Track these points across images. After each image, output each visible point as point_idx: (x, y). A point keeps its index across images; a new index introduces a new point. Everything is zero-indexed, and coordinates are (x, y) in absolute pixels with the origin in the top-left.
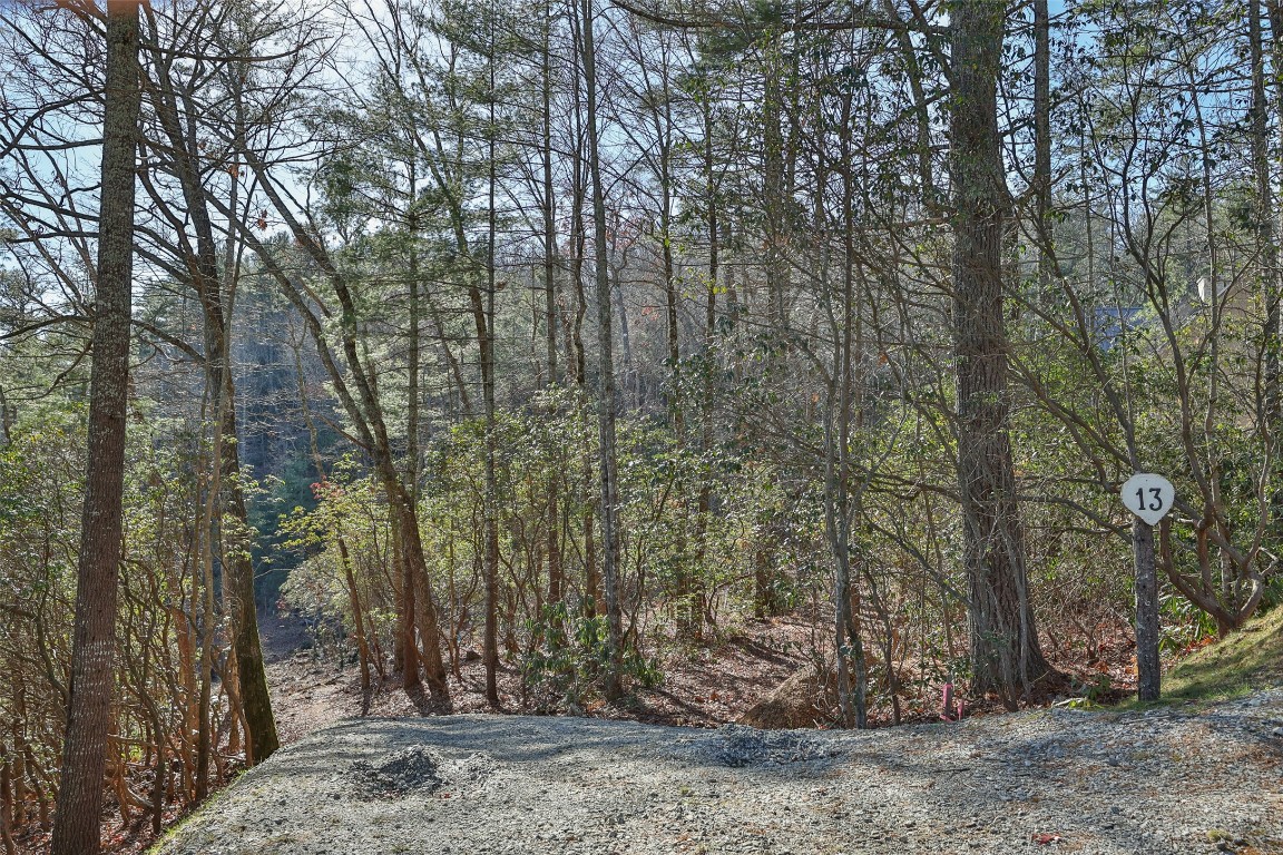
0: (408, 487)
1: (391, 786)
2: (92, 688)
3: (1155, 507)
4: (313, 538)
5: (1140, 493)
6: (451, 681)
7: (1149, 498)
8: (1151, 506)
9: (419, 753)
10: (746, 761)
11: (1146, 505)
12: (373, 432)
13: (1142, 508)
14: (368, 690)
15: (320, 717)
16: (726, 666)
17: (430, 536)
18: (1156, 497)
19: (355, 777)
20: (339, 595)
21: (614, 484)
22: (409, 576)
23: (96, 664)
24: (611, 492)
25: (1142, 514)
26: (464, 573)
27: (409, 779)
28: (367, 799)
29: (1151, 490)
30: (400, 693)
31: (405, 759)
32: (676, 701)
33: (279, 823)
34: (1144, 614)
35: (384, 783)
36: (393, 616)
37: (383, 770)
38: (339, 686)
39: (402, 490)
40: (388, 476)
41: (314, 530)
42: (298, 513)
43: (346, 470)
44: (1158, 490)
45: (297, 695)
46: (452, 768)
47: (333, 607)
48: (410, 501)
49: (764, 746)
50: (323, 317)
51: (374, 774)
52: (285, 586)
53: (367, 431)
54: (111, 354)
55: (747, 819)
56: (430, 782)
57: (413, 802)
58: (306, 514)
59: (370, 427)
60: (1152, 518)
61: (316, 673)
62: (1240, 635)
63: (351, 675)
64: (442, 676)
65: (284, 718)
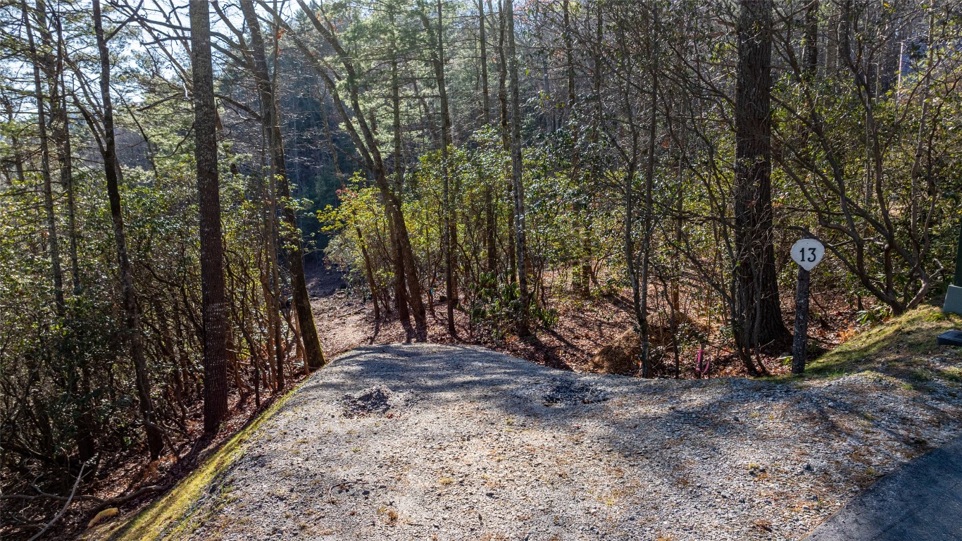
0: (397, 193)
1: (364, 408)
2: (215, 329)
3: (812, 259)
4: (339, 225)
5: (803, 251)
6: (428, 318)
7: (808, 254)
8: (809, 259)
9: (379, 391)
10: (559, 399)
11: (806, 259)
12: (372, 157)
13: (803, 260)
14: (379, 319)
15: (351, 337)
16: (600, 314)
17: (412, 226)
18: (812, 253)
19: (345, 403)
20: (359, 259)
21: (522, 200)
22: (400, 250)
23: (216, 316)
24: (520, 206)
25: (803, 264)
26: (435, 246)
27: (373, 404)
28: (351, 416)
29: (810, 249)
30: (398, 324)
31: (371, 394)
32: (560, 338)
33: (302, 431)
34: (799, 323)
35: (360, 406)
36: (392, 275)
37: (360, 399)
38: (362, 316)
39: (392, 196)
40: (383, 186)
41: (339, 220)
42: (328, 209)
43: (356, 183)
44: (814, 249)
45: (337, 320)
46: (397, 399)
47: (355, 266)
48: (398, 202)
49: (571, 391)
50: (336, 80)
51: (355, 401)
52: (326, 250)
53: (369, 156)
54: (206, 134)
55: (530, 442)
56: (384, 407)
57: (370, 420)
58: (333, 210)
59: (370, 154)
60: (808, 266)
61: (349, 305)
62: (883, 328)
63: (369, 308)
64: (423, 313)
65: (329, 335)
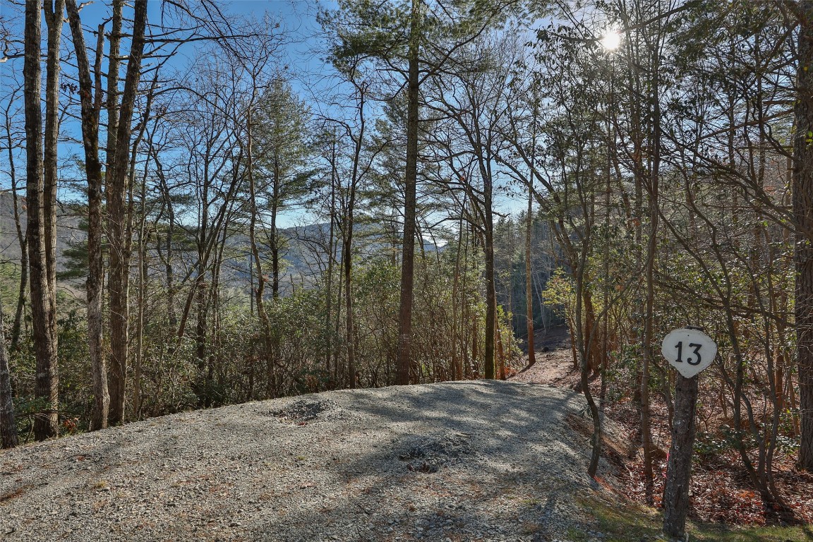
3: (693, 361)
5: (679, 346)
7: (688, 352)
8: (689, 360)
11: (684, 358)
13: (679, 360)
18: (696, 352)
25: (679, 366)
29: (691, 345)
44: (699, 346)
51: (302, 406)
60: (688, 371)
